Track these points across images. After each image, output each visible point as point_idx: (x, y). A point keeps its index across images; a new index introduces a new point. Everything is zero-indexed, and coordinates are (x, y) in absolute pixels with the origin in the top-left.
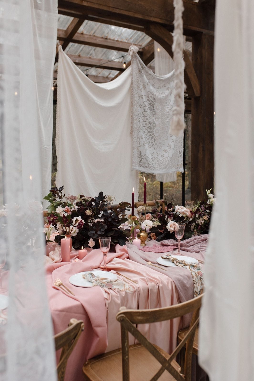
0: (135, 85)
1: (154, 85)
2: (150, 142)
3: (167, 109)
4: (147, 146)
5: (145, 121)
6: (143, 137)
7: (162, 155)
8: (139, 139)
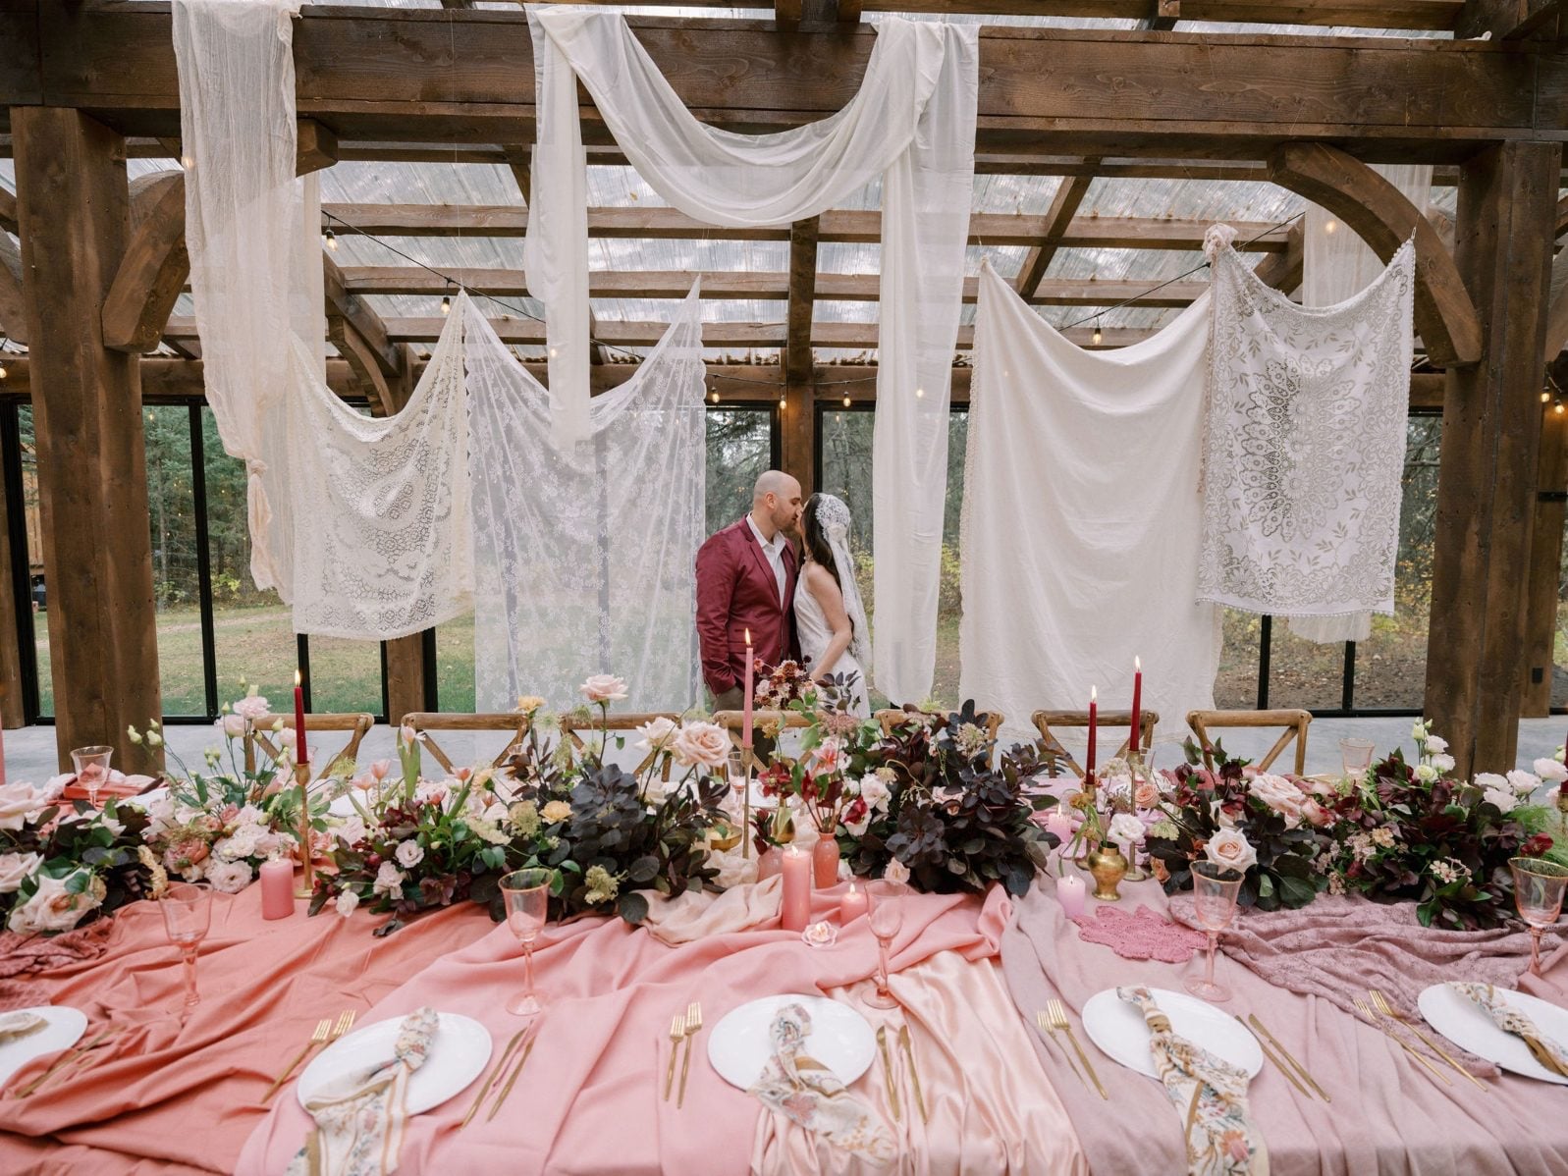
0: (1222, 347)
1: (1292, 339)
2: (1269, 517)
3: (1337, 412)
4: (1254, 530)
5: (1253, 454)
6: (1242, 502)
7: (1312, 558)
8: (1225, 509)
